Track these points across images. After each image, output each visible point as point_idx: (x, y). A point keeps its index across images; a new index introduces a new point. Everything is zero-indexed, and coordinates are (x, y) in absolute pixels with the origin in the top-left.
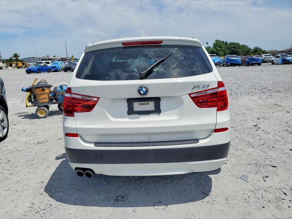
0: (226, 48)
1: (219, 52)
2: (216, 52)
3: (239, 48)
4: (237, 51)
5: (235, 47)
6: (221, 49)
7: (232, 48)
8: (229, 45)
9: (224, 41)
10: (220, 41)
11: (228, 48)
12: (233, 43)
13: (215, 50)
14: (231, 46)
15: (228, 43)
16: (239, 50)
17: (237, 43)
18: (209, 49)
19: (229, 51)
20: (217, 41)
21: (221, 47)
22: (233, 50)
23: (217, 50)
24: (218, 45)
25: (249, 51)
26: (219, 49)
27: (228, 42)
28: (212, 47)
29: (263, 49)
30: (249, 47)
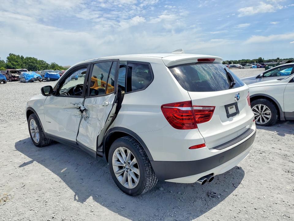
0: (24, 63)
1: (16, 66)
2: (13, 66)
3: (37, 63)
4: (35, 66)
5: (32, 62)
6: (18, 63)
7: (30, 62)
8: (26, 60)
9: (19, 56)
10: (14, 55)
11: (25, 63)
12: (30, 58)
13: (10, 64)
14: (28, 61)
15: (25, 58)
16: (38, 65)
17: (34, 58)
18: (3, 63)
19: (27, 66)
20: (10, 55)
21: (17, 62)
22: (32, 65)
23: (13, 64)
24: (13, 59)
25: (47, 66)
26: (15, 63)
27: (23, 56)
28: (6, 62)
29: (59, 65)
30: (47, 62)
